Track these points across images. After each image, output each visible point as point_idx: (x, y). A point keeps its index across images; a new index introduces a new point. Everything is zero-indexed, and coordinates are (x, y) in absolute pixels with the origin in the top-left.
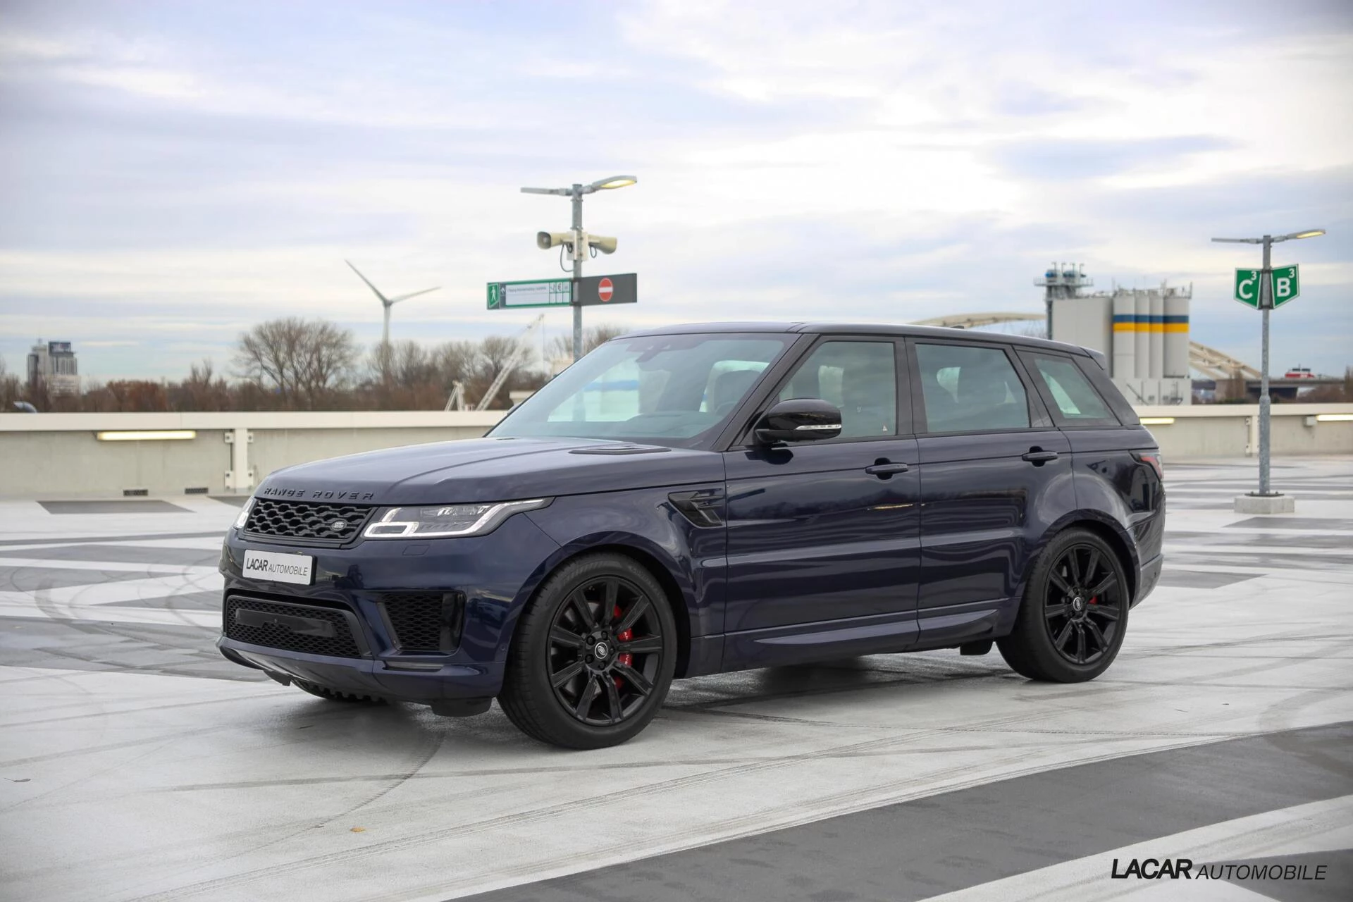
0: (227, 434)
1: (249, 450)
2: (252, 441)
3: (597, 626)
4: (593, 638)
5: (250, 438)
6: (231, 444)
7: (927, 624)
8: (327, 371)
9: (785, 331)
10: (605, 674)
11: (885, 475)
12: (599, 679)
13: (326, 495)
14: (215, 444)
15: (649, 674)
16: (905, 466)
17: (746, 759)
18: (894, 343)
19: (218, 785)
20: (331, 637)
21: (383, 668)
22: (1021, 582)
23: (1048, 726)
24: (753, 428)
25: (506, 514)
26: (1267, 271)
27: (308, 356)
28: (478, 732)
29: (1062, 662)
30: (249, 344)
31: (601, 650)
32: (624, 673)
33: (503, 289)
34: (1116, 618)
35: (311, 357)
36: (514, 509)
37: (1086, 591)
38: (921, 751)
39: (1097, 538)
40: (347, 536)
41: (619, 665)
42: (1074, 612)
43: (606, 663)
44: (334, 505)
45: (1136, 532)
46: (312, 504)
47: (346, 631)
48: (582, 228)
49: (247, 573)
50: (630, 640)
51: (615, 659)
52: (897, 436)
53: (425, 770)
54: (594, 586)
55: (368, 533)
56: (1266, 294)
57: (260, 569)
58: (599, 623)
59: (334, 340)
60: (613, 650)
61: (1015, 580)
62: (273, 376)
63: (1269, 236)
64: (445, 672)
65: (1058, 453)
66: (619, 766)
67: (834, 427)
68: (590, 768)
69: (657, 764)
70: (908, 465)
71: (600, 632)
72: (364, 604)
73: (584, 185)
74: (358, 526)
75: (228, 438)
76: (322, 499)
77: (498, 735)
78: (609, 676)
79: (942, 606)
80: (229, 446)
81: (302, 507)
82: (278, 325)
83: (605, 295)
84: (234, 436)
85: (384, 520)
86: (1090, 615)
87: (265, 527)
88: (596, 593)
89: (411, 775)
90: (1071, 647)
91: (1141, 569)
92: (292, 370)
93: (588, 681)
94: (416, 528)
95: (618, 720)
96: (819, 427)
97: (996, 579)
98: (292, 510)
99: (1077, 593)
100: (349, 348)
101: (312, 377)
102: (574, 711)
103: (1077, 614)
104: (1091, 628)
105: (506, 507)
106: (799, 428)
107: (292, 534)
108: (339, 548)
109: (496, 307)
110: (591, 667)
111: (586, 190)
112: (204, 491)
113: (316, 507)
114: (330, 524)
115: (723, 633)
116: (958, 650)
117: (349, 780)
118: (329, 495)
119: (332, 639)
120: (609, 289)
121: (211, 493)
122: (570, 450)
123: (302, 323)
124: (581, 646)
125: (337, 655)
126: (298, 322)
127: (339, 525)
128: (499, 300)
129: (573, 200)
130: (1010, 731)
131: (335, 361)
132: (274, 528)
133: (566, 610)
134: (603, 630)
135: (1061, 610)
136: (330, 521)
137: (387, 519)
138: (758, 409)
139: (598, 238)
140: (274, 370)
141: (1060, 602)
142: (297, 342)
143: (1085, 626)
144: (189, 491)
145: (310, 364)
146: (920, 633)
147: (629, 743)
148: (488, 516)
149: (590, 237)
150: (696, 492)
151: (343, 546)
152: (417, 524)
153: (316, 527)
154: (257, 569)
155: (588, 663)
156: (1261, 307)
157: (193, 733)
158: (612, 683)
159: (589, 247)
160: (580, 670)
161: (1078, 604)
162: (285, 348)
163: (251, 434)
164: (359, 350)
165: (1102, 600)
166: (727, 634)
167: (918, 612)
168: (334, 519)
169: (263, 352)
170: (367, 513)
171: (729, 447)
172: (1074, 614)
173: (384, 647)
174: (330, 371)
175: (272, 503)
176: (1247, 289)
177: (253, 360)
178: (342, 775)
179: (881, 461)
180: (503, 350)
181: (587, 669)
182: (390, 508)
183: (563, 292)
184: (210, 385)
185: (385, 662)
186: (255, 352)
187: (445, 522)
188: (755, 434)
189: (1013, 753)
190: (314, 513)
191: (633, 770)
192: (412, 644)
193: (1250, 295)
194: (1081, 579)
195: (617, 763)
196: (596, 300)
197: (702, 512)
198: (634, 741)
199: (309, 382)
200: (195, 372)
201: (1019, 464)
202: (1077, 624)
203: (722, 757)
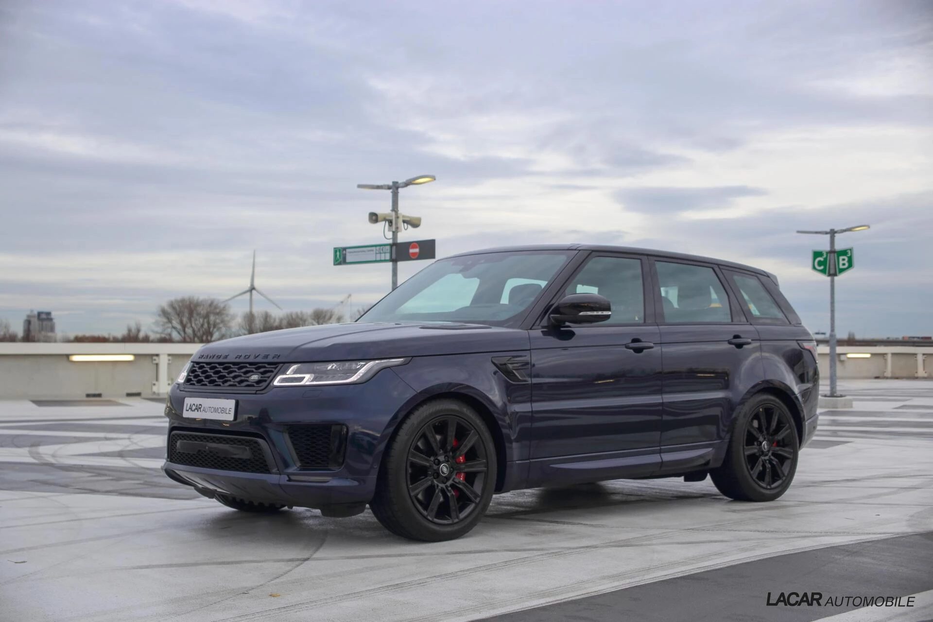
0: (155, 358)
1: (169, 368)
2: (170, 362)
3: (441, 452)
4: (439, 460)
5: (169, 360)
6: (157, 365)
7: (667, 457)
8: (213, 330)
9: (567, 248)
10: (447, 487)
11: (638, 350)
12: (443, 491)
13: (245, 356)
14: (147, 364)
15: (478, 487)
16: (652, 345)
17: (553, 548)
18: (640, 259)
19: (166, 565)
20: (248, 458)
21: (287, 481)
22: (728, 432)
23: (760, 527)
24: (548, 313)
25: (376, 369)
26: (832, 252)
27: (201, 320)
28: (352, 531)
29: (756, 486)
30: (164, 313)
31: (444, 469)
32: (461, 486)
33: (344, 252)
34: (791, 456)
35: (203, 321)
36: (384, 365)
37: (770, 437)
38: (678, 543)
39: (778, 400)
40: (261, 385)
41: (457, 480)
42: (763, 452)
43: (447, 478)
44: (251, 364)
45: (803, 396)
46: (234, 364)
47: (260, 454)
48: (398, 211)
49: (186, 414)
50: (464, 463)
51: (454, 476)
52: (645, 324)
53: (317, 555)
54: (439, 422)
55: (276, 383)
56: (832, 267)
57: (196, 410)
58: (443, 450)
59: (218, 311)
60: (452, 469)
61: (723, 431)
62: (179, 333)
63: (834, 230)
64: (334, 483)
65: (752, 340)
66: (460, 553)
67: (605, 313)
68: (438, 554)
69: (488, 551)
70: (654, 344)
71: (443, 456)
72: (273, 433)
73: (400, 181)
74: (269, 377)
75: (155, 360)
76: (242, 360)
77: (367, 533)
78: (450, 488)
79: (677, 445)
80: (155, 366)
81: (226, 366)
82: (183, 301)
83: (414, 254)
84: (159, 359)
85: (287, 373)
86: (773, 454)
87: (200, 381)
88: (441, 428)
89: (309, 558)
90: (761, 476)
91: (806, 423)
92: (191, 329)
93: (435, 491)
94: (312, 378)
95: (456, 520)
96: (595, 313)
97: (712, 429)
98: (220, 368)
99: (765, 439)
100: (227, 315)
101: (204, 334)
102: (425, 513)
103: (765, 453)
104: (774, 463)
105: (378, 363)
106: (581, 314)
107: (220, 385)
108: (256, 394)
109: (340, 264)
110: (437, 481)
111: (401, 185)
112: (138, 394)
113: (237, 365)
114: (248, 377)
115: (529, 459)
116: (682, 478)
117: (262, 562)
118: (247, 357)
119: (249, 460)
120: (417, 250)
121: (143, 395)
122: (420, 327)
123: (197, 300)
124: (430, 466)
125: (253, 472)
126: (196, 298)
127: (255, 377)
128: (341, 259)
129: (392, 192)
130: (736, 531)
131: (219, 324)
132: (206, 381)
133: (418, 440)
134: (446, 454)
135: (753, 450)
136: (248, 375)
137: (291, 373)
138: (551, 300)
139: (408, 217)
140: (180, 329)
141: (753, 445)
142: (195, 312)
143: (770, 461)
144: (129, 395)
145: (202, 325)
146: (662, 464)
147: (463, 538)
148: (364, 370)
149: (403, 216)
150: (510, 357)
151: (258, 392)
152: (313, 375)
153: (238, 379)
154: (194, 410)
155: (435, 478)
156: (830, 275)
157: (144, 531)
158: (451, 493)
159: (402, 224)
160: (430, 483)
161: (766, 447)
162: (187, 314)
163: (170, 358)
164: (234, 317)
165: (782, 444)
166: (531, 460)
167: (660, 449)
168: (251, 374)
169: (173, 318)
170: (275, 368)
171: (532, 327)
172: (763, 453)
173: (287, 465)
174: (215, 330)
175: (205, 365)
176: (820, 263)
177: (167, 323)
178: (258, 559)
179: (635, 340)
180: (324, 317)
181: (434, 483)
182: (293, 364)
183: (385, 253)
184: (139, 338)
185: (288, 476)
186: (168, 318)
187: (333, 374)
188: (549, 318)
189: (744, 544)
190: (236, 370)
191: (472, 555)
192: (308, 463)
193: (822, 268)
194: (768, 429)
195: (459, 550)
196: (408, 257)
197: (514, 371)
198: (467, 537)
199: (202, 337)
200: (130, 330)
201: (726, 346)
202: (765, 460)
203: (534, 547)
